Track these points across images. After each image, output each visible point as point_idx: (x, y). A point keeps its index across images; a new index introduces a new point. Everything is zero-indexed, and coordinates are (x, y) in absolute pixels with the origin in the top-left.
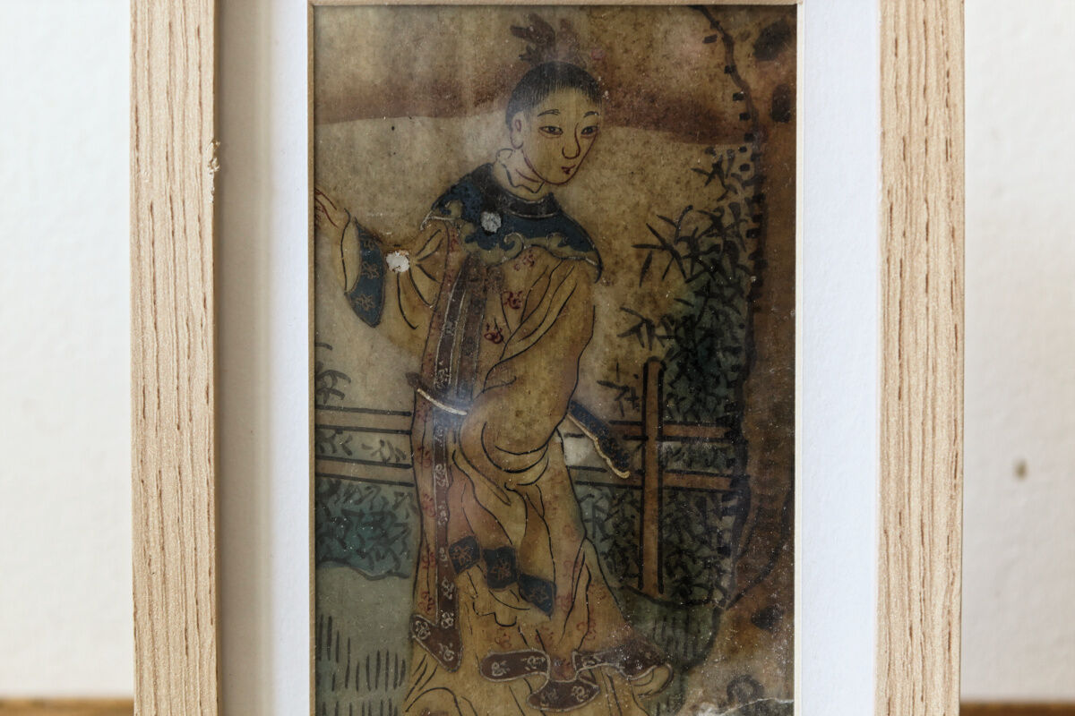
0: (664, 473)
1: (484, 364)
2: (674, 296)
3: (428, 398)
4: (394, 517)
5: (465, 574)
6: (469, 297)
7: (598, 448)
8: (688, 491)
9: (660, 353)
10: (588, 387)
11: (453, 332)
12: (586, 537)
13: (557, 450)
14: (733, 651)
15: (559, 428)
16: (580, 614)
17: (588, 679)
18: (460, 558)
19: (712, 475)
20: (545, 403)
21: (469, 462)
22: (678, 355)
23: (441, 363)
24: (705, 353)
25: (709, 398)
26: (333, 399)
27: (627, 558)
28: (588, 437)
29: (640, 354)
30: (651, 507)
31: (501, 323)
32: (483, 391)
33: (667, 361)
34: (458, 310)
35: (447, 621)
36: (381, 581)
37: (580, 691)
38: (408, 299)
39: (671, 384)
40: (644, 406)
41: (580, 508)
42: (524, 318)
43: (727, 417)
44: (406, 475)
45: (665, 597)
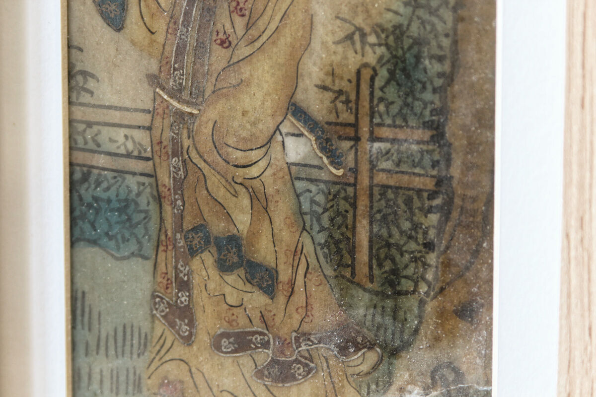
0: (375, 171)
1: (213, 68)
2: (384, 6)
3: (165, 97)
4: (137, 204)
5: (198, 258)
6: (201, 5)
7: (315, 146)
8: (397, 189)
9: (372, 59)
10: (306, 90)
11: (187, 37)
12: (304, 229)
13: (279, 148)
14: (437, 339)
15: (280, 127)
16: (299, 298)
17: (306, 358)
18: (194, 243)
19: (419, 175)
20: (268, 104)
21: (201, 157)
22: (388, 61)
23: (176, 66)
24: (413, 60)
25: (417, 103)
26: (84, 96)
27: (341, 249)
28: (306, 136)
29: (353, 61)
30: (363, 203)
31: (230, 31)
32: (214, 92)
33: (378, 68)
34: (191, 17)
35: (183, 299)
36: (125, 262)
37: (299, 369)
38: (147, 6)
39: (382, 89)
40: (357, 109)
41: (300, 203)
42: (249, 26)
43: (433, 121)
44: (147, 167)
45: (375, 286)
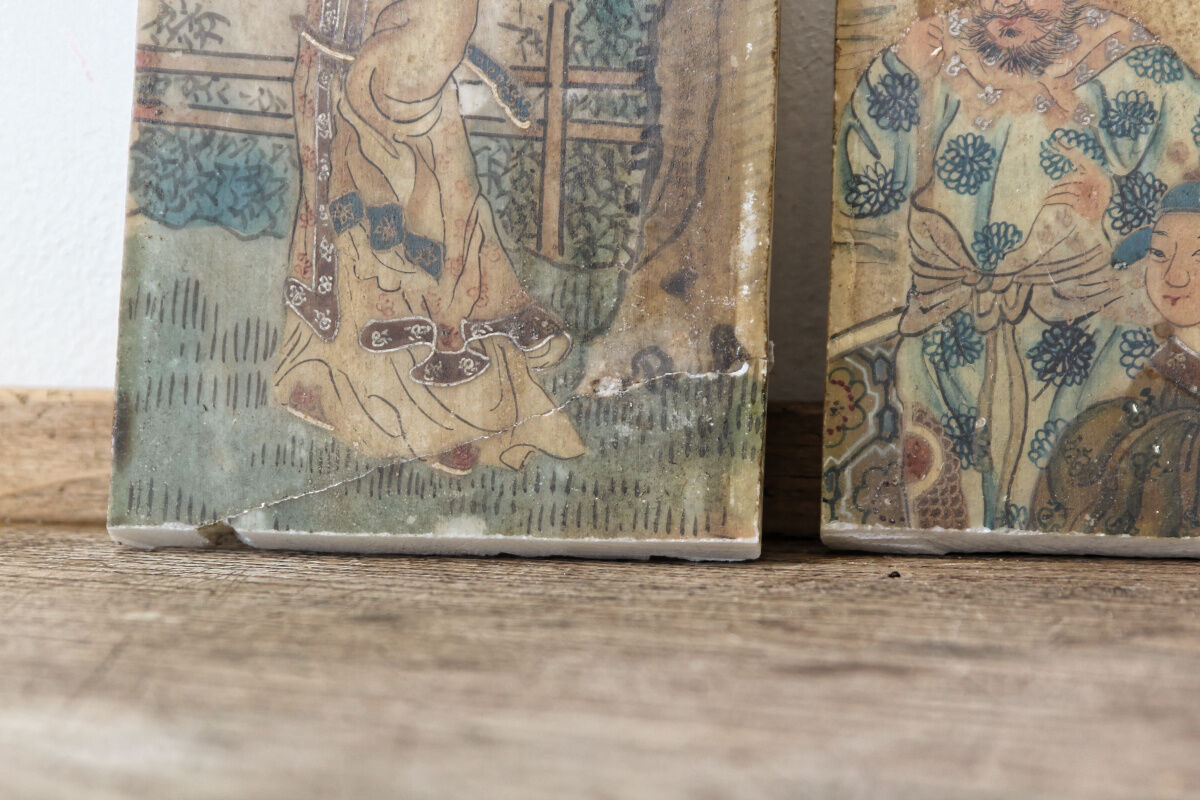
0: (568, 123)
3: (313, 42)
4: (270, 171)
5: (346, 233)
7: (496, 95)
8: (593, 142)
10: (487, 30)
12: (480, 194)
13: (453, 99)
14: (641, 319)
15: (454, 74)
16: (471, 278)
17: (477, 350)
18: (342, 216)
19: (622, 125)
20: (442, 47)
21: (355, 112)
23: (328, 5)
25: (620, 41)
26: (211, 43)
27: (525, 217)
28: (486, 84)
30: (553, 160)
32: (374, 35)
35: (325, 285)
36: (252, 242)
37: (468, 363)
39: (579, 27)
40: (548, 51)
41: (475, 162)
43: (639, 62)
44: (286, 126)
45: (566, 259)
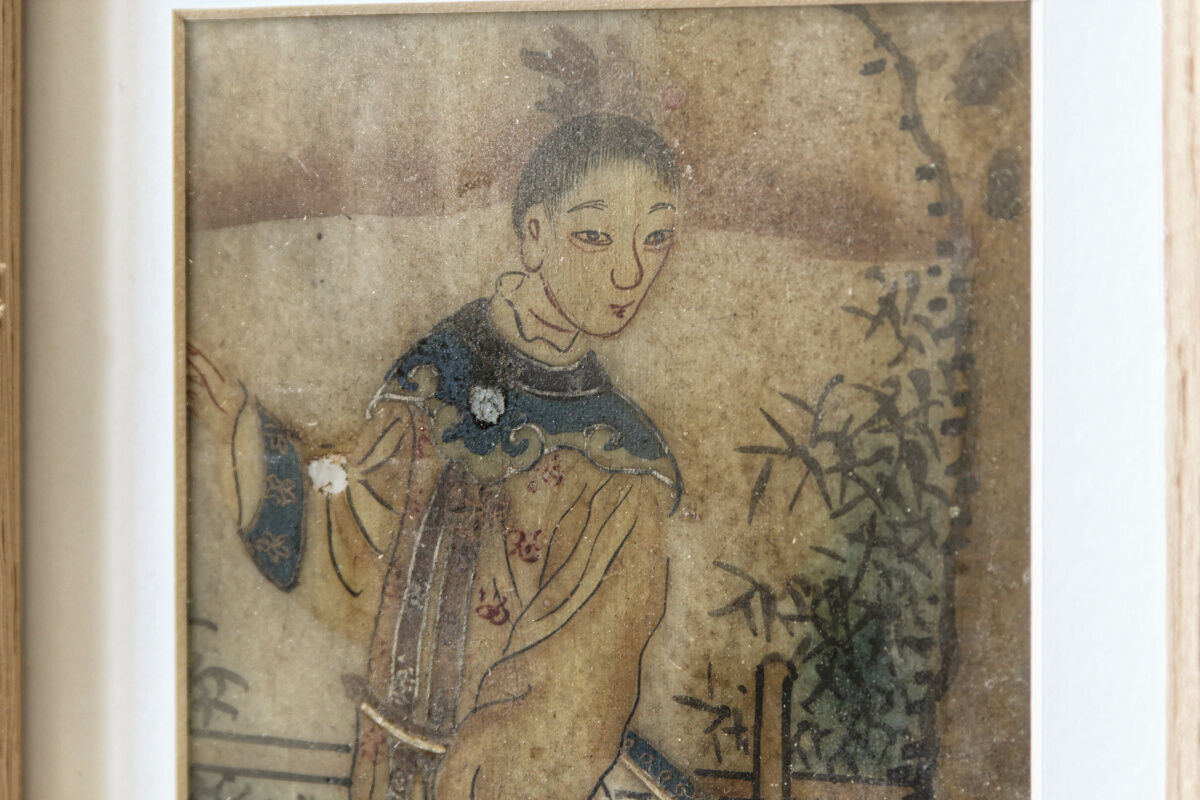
1: (474, 663)
2: (809, 542)
3: (380, 720)
6: (450, 540)
9: (786, 646)
10: (657, 707)
11: (422, 603)
15: (606, 780)
20: (582, 734)
22: (818, 651)
23: (401, 659)
24: (866, 649)
25: (875, 733)
26: (219, 718)
29: (750, 650)
31: (506, 590)
32: (475, 710)
33: (797, 664)
34: (430, 563)
38: (345, 542)
39: (806, 705)
40: (757, 745)
42: (544, 582)
43: (907, 769)
